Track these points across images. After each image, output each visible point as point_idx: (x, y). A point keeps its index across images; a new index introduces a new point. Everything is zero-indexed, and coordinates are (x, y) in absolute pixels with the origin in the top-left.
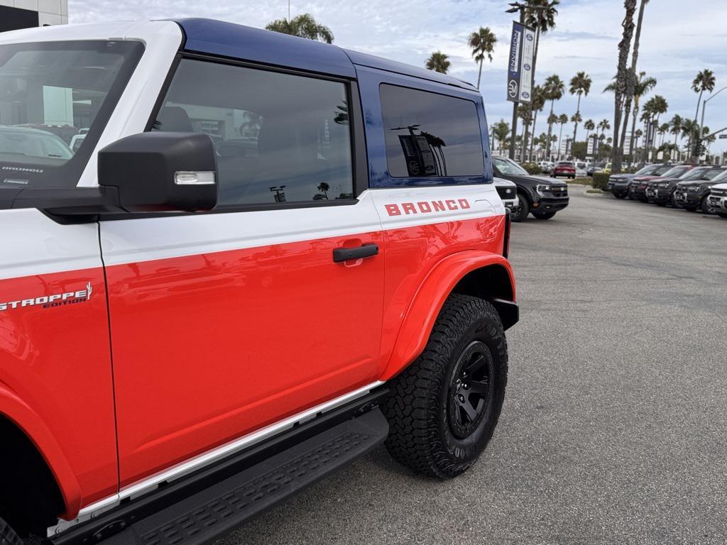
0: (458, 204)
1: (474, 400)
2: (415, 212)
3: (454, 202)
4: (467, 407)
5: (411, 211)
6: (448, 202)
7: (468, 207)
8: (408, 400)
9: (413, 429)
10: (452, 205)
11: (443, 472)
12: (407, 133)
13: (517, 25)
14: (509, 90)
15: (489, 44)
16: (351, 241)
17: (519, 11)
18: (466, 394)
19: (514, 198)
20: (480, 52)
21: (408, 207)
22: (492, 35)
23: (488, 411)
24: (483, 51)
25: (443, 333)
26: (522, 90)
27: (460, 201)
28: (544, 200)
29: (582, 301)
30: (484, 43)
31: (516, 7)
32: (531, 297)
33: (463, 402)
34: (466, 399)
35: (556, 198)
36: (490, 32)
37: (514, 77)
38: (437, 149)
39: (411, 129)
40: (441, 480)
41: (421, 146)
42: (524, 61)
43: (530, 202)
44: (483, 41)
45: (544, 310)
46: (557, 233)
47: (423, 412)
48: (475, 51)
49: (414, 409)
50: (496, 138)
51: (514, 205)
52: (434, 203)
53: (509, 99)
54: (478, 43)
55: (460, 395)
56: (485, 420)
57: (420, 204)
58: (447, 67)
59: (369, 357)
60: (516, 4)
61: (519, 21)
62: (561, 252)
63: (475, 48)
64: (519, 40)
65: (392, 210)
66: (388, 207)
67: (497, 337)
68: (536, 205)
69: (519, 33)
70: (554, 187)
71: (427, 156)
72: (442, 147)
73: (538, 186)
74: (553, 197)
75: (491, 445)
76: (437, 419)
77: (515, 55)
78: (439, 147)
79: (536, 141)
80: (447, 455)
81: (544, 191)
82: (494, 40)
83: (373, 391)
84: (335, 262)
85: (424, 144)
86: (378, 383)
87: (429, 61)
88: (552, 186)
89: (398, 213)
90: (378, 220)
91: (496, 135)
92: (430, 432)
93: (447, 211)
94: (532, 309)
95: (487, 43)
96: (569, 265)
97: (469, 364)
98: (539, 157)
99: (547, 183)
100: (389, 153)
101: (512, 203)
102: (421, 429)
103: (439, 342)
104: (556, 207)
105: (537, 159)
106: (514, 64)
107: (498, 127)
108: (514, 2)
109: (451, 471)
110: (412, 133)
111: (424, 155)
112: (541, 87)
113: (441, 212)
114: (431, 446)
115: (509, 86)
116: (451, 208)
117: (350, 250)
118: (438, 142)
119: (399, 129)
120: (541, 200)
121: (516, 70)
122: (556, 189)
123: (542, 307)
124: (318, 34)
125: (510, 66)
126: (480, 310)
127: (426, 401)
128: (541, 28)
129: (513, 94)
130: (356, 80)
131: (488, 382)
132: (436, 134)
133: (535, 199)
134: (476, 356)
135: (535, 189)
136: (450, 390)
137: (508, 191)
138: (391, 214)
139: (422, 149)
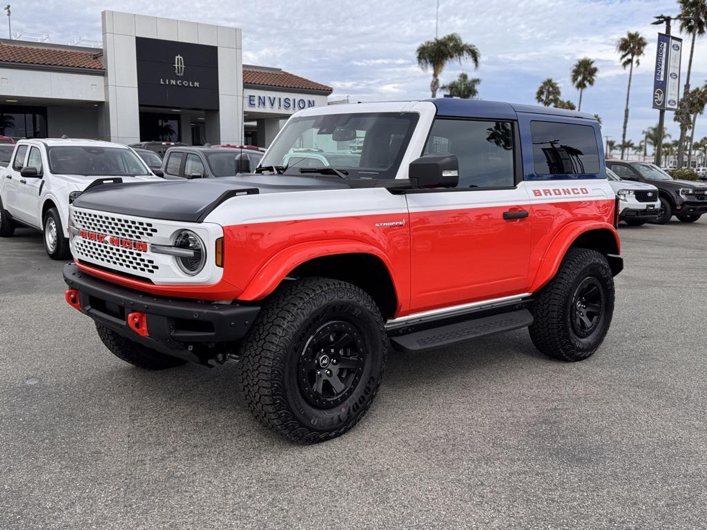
0: (580, 191)
1: (590, 316)
2: (551, 194)
3: (577, 189)
4: (585, 319)
5: (548, 194)
6: (573, 190)
7: (587, 192)
8: (545, 306)
9: (549, 324)
10: (576, 191)
11: (568, 355)
12: (549, 146)
13: (662, 36)
14: (654, 98)
15: (639, 49)
16: (513, 209)
17: (665, 22)
18: (584, 311)
19: (655, 201)
20: (629, 57)
21: (547, 192)
22: (641, 39)
23: (600, 324)
24: (633, 56)
25: (569, 268)
26: (669, 98)
27: (581, 189)
28: (687, 203)
29: (701, 282)
30: (634, 47)
31: (661, 19)
32: (657, 278)
33: (583, 316)
34: (585, 314)
35: (701, 201)
36: (639, 37)
37: (660, 86)
38: (575, 157)
39: (552, 143)
40: (566, 361)
41: (561, 155)
42: (671, 70)
43: (673, 205)
44: (632, 45)
45: (666, 287)
46: (698, 234)
47: (555, 313)
48: (624, 56)
49: (549, 312)
50: (650, 143)
51: (656, 207)
52: (563, 190)
53: (655, 106)
54: (627, 48)
55: (580, 312)
56: (598, 330)
57: (554, 190)
58: (595, 72)
59: (522, 276)
60: (662, 17)
61: (664, 32)
62: (697, 248)
63: (624, 53)
64: (665, 50)
65: (537, 193)
66: (534, 191)
67: (606, 276)
68: (679, 208)
69: (665, 44)
70: (698, 191)
71: (566, 163)
72: (579, 156)
73: (681, 190)
74: (696, 200)
75: (602, 346)
76: (564, 319)
77: (661, 65)
78: (577, 156)
79: (696, 146)
80: (570, 343)
81: (687, 194)
82: (644, 44)
83: (524, 298)
84: (505, 219)
85: (564, 154)
86: (526, 294)
87: (575, 68)
88: (695, 189)
89: (541, 195)
90: (528, 198)
91: (649, 140)
92: (559, 326)
93: (572, 195)
94: (655, 286)
95: (637, 47)
96: (700, 258)
97: (586, 292)
98: (700, 162)
99: (691, 187)
100: (536, 160)
101: (653, 206)
102: (554, 318)
103: (565, 273)
104: (700, 210)
105: (697, 165)
106: (660, 74)
107: (652, 132)
108: (659, 15)
109: (573, 354)
110: (552, 145)
111: (564, 162)
112: (700, 89)
113: (568, 195)
114: (560, 335)
115: (655, 95)
116: (574, 193)
117: (513, 213)
118: (576, 152)
119: (542, 143)
120: (684, 203)
121: (662, 79)
122: (699, 193)
123: (665, 285)
124: (465, 52)
125: (656, 76)
126: (594, 258)
127: (557, 307)
128: (698, 30)
129: (659, 102)
130: (517, 120)
131: (600, 305)
132: (574, 147)
133: (678, 203)
134: (591, 286)
135: (678, 192)
136: (572, 307)
137: (650, 194)
138: (536, 195)
139: (562, 157)
